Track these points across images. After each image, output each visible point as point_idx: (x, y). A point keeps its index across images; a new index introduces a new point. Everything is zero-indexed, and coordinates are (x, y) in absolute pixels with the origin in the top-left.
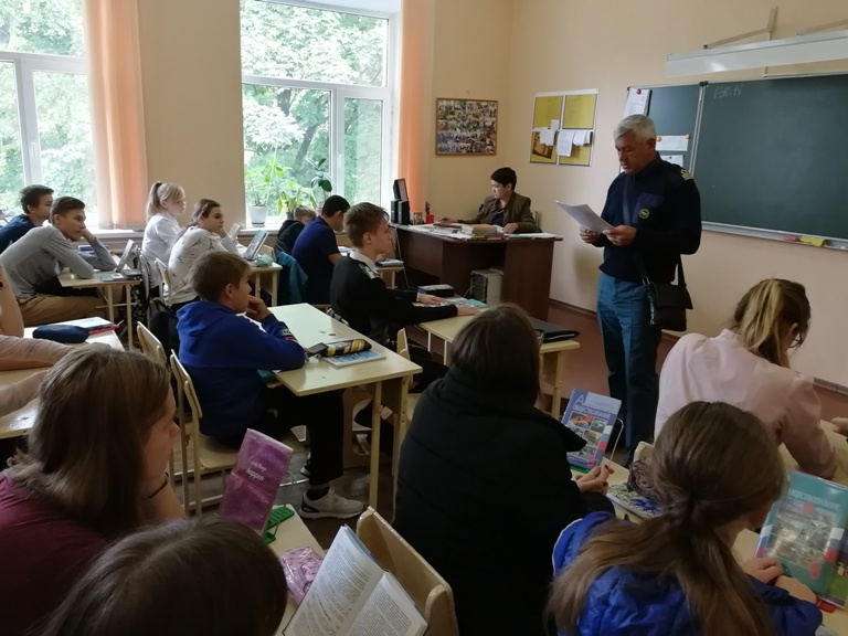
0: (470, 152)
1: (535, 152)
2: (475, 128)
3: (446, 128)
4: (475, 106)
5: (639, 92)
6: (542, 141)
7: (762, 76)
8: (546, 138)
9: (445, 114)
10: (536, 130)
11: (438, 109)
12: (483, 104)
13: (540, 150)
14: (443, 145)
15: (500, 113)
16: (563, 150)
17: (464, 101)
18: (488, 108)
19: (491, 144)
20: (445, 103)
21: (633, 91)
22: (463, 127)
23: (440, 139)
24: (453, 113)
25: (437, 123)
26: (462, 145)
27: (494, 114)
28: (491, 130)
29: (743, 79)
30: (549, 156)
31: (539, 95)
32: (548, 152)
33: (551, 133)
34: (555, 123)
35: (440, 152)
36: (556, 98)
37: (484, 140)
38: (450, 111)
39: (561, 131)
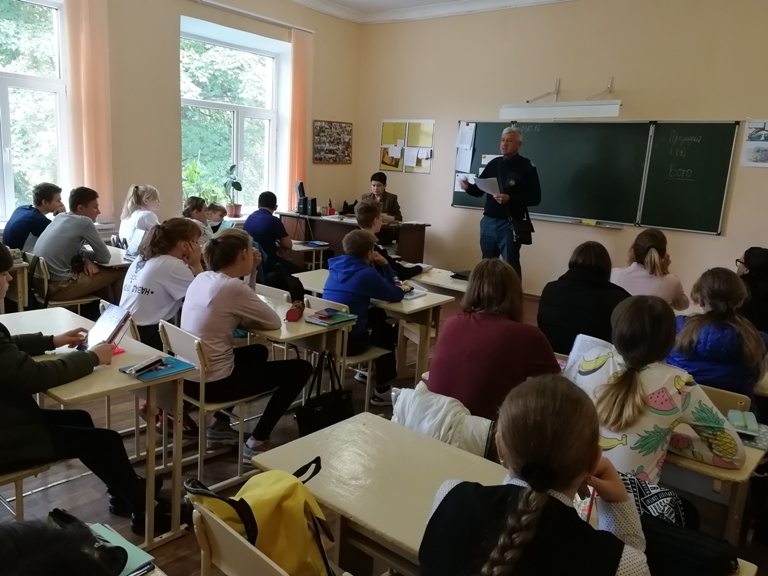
0: (335, 162)
1: (383, 162)
2: (338, 144)
3: (319, 143)
4: (338, 127)
5: (468, 125)
6: (391, 155)
7: (552, 121)
8: (394, 152)
9: (319, 132)
10: (385, 146)
11: (314, 128)
12: (343, 125)
13: (386, 160)
14: (318, 156)
15: (354, 132)
16: (409, 160)
17: (330, 123)
18: (347, 128)
19: (348, 155)
20: (319, 124)
21: (463, 124)
22: (330, 142)
23: (316, 151)
24: (324, 132)
25: (314, 139)
26: (330, 155)
27: (350, 133)
28: (348, 145)
29: (540, 121)
30: (396, 165)
31: (385, 121)
32: (396, 163)
33: (399, 149)
34: (401, 142)
35: (318, 160)
36: (400, 124)
37: (344, 152)
38: (322, 130)
39: (406, 149)
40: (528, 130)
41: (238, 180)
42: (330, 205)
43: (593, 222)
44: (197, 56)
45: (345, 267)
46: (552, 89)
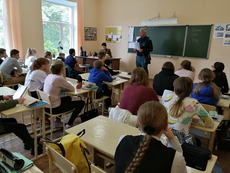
0: (92, 40)
1: (106, 40)
2: (92, 34)
3: (87, 34)
4: (92, 29)
5: (132, 27)
6: (109, 37)
7: (157, 26)
8: (110, 37)
9: (86, 31)
10: (107, 35)
11: (85, 30)
12: (94, 29)
13: (107, 39)
14: (86, 38)
15: (97, 31)
16: (114, 39)
17: (90, 28)
18: (95, 29)
19: (96, 38)
20: (86, 28)
21: (130, 27)
22: (90, 34)
23: (86, 37)
24: (88, 31)
25: (85, 33)
26: (90, 38)
27: (96, 31)
28: (96, 35)
29: (154, 26)
30: (111, 41)
31: (107, 27)
32: (110, 40)
33: (111, 35)
34: (112, 33)
35: (86, 40)
36: (111, 28)
37: (94, 37)
38: (87, 30)
39: (113, 35)
40: (150, 29)
41: (62, 46)
42: (90, 53)
43: (170, 56)
44: (47, 8)
45: (95, 72)
46: (157, 16)
